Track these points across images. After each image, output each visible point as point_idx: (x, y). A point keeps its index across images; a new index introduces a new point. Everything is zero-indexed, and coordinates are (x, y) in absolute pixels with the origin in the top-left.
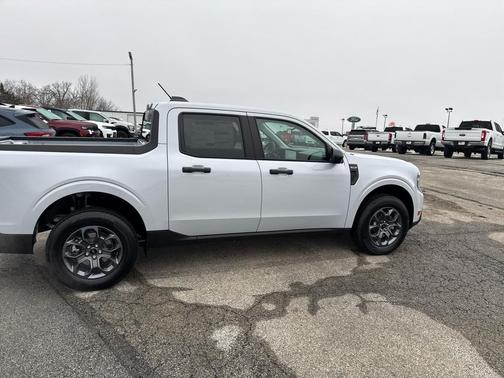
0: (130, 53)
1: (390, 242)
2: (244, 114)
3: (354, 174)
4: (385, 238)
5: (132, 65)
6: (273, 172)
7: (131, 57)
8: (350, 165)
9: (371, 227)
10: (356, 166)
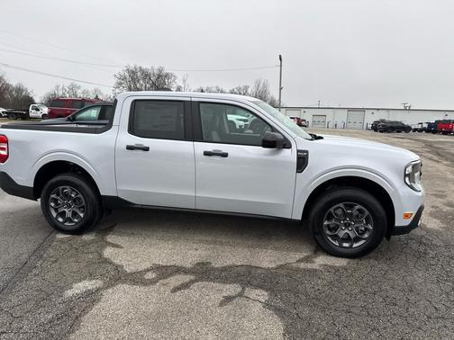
0: (280, 56)
1: (355, 245)
2: (189, 99)
3: (302, 161)
4: (348, 239)
5: (281, 66)
6: (206, 154)
7: (281, 59)
8: (298, 151)
9: (326, 223)
10: (307, 152)
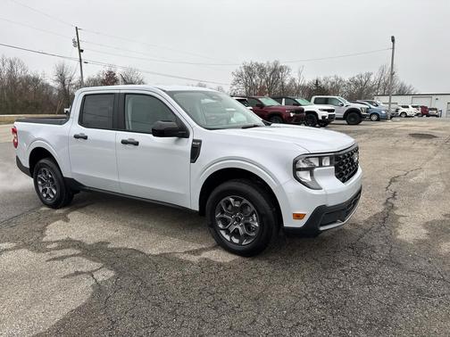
0: (393, 38)
1: (245, 243)
5: (393, 48)
6: (124, 142)
7: (393, 41)
8: (194, 141)
9: (218, 215)
10: (200, 141)
